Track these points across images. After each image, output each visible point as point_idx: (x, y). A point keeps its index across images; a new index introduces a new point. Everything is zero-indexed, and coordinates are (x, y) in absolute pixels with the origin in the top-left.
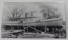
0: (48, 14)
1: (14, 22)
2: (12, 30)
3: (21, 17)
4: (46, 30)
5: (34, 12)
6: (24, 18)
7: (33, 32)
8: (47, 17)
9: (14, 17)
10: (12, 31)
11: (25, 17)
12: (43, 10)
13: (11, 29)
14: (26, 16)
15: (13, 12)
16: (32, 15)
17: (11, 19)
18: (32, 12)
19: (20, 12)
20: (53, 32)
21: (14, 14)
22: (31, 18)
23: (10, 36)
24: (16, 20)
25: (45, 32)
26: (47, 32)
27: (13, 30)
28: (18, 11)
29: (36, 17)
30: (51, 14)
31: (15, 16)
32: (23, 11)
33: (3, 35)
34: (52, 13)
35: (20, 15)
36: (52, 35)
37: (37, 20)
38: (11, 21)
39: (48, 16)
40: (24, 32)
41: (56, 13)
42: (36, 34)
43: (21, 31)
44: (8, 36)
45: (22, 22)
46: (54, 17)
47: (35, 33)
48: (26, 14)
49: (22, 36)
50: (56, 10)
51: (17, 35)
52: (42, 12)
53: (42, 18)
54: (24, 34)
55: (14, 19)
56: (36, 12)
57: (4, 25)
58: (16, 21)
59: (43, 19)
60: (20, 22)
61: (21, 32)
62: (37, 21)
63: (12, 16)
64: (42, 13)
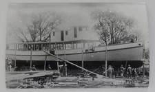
0: (112, 34)
1: (34, 53)
2: (32, 71)
3: (52, 42)
4: (106, 71)
5: (80, 29)
6: (57, 43)
7: (77, 75)
8: (109, 40)
9: (34, 41)
10: (31, 74)
11: (60, 40)
12: (102, 24)
13: (29, 69)
14: (62, 39)
15: (33, 29)
16: (76, 36)
17: (28, 47)
18: (75, 29)
19: (48, 28)
20: (122, 75)
21: (35, 33)
22: (74, 42)
23: (27, 85)
24: (39, 47)
25: (104, 75)
26: (108, 76)
27: (34, 70)
28: (43, 26)
29: (84, 42)
30: (118, 34)
31: (36, 39)
32: (55, 25)
33: (12, 83)
34: (122, 31)
35: (50, 36)
36: (120, 81)
37: (87, 47)
38: (29, 50)
39: (112, 37)
40: (57, 74)
41: (130, 31)
42: (85, 79)
43: (51, 73)
44: (22, 84)
45: (53, 52)
46: (126, 39)
47: (83, 76)
48: (62, 33)
49: (54, 85)
50: (130, 23)
51: (42, 81)
52: (97, 28)
53: (99, 43)
54: (58, 79)
55: (36, 44)
56: (84, 29)
57: (13, 61)
58: (40, 49)
59: (100, 46)
60: (49, 52)
61: (50, 76)
62: (86, 51)
63: (30, 39)
64: (98, 30)
